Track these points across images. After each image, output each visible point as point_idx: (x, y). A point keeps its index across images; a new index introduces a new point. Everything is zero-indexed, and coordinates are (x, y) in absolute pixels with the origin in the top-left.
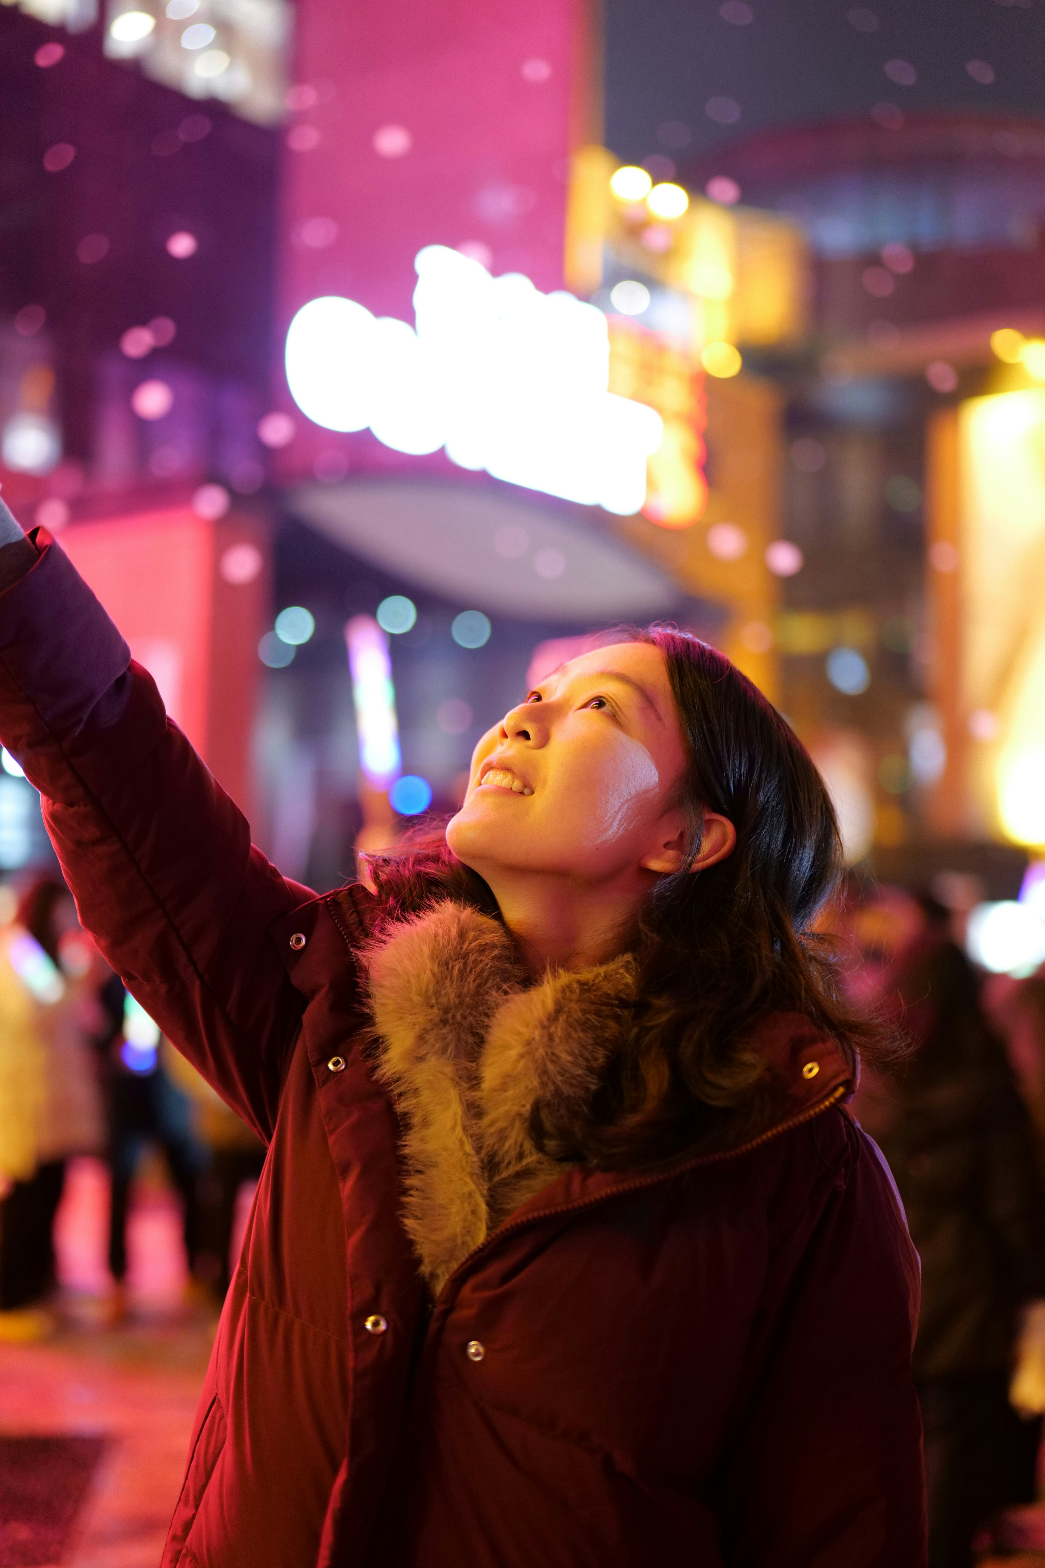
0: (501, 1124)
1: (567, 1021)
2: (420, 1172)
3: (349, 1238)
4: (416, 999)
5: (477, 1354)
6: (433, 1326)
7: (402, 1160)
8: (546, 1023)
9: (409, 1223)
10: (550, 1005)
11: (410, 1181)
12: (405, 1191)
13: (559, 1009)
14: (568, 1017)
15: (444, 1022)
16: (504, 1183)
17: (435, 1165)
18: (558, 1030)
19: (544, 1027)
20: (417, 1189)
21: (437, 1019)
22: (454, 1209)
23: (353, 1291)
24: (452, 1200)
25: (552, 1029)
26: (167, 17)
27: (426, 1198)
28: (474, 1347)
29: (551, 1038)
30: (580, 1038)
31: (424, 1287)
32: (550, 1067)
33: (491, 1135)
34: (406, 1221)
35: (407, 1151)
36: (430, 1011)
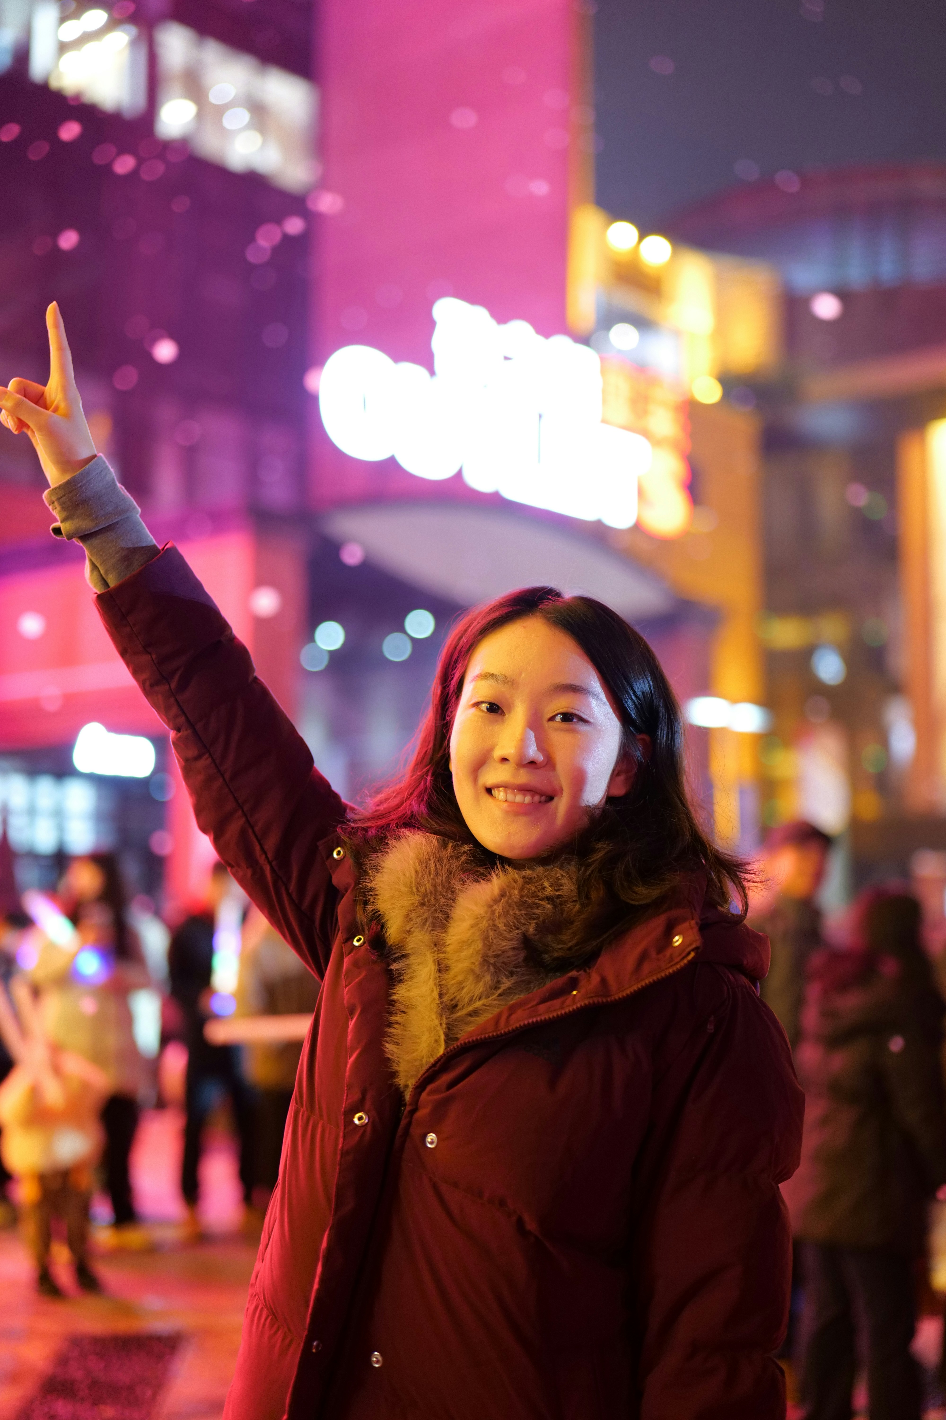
0: (460, 978)
1: (507, 902)
2: (403, 1012)
3: (349, 1059)
4: (403, 889)
5: (432, 1143)
6: (403, 1123)
7: (392, 1003)
8: (491, 903)
9: (389, 1047)
10: (496, 891)
11: (394, 1018)
12: (390, 1025)
13: (502, 895)
14: (508, 899)
15: (423, 904)
16: (460, 1020)
17: (414, 1007)
18: (499, 909)
19: (491, 906)
20: (399, 1024)
21: (417, 902)
22: (424, 1038)
23: (347, 1096)
24: (423, 1032)
25: (495, 907)
26: (210, 100)
27: (405, 1030)
28: (431, 1137)
29: (493, 912)
30: (516, 914)
31: (398, 1094)
32: (491, 933)
33: (453, 985)
34: (387, 1045)
35: (394, 997)
36: (413, 897)
